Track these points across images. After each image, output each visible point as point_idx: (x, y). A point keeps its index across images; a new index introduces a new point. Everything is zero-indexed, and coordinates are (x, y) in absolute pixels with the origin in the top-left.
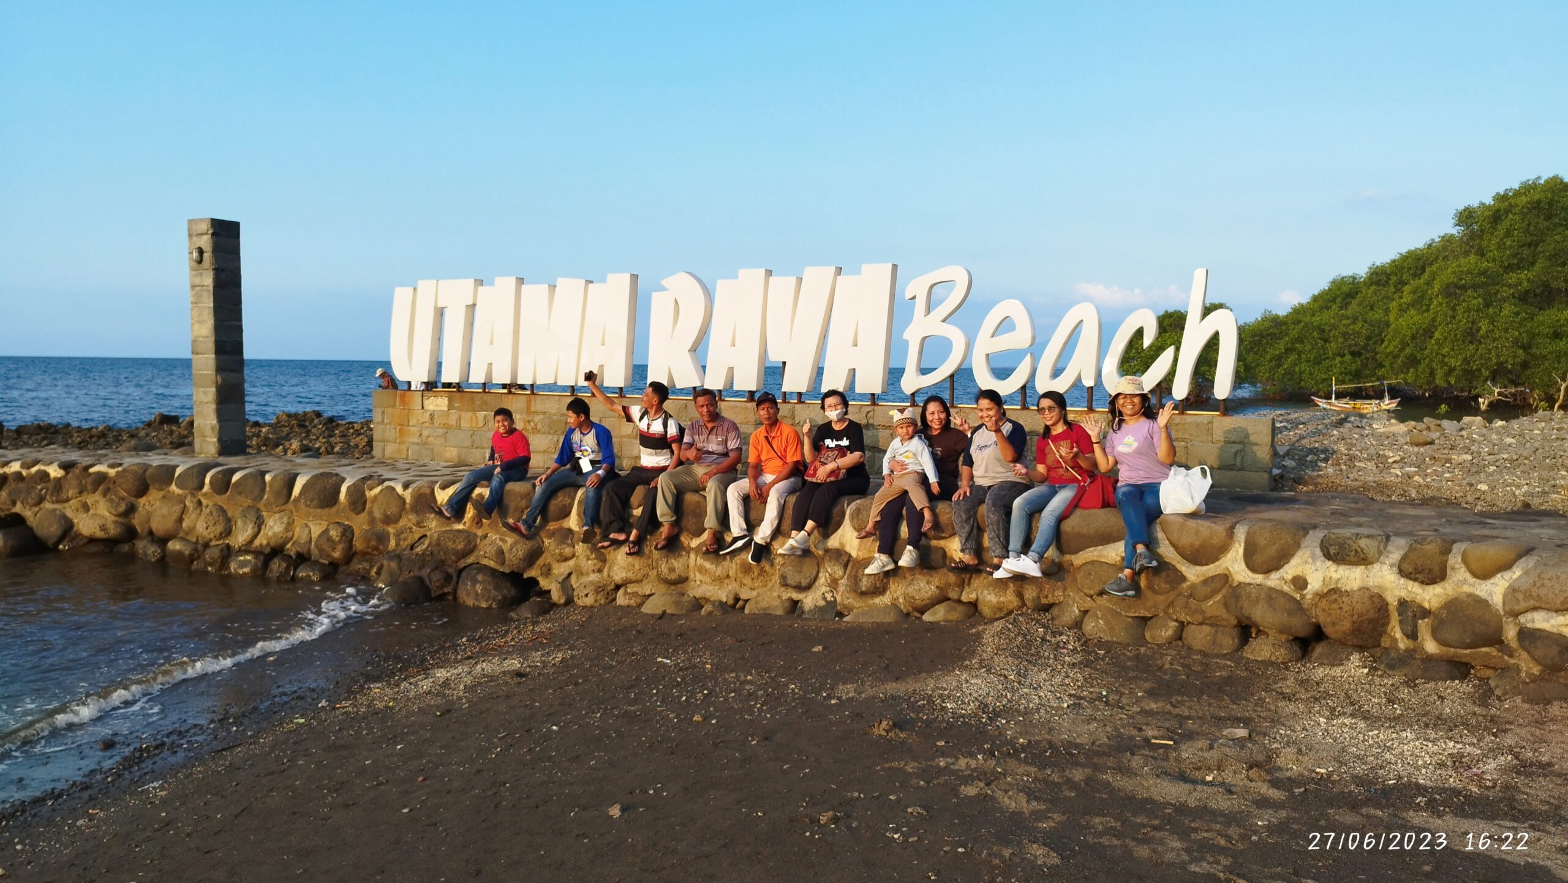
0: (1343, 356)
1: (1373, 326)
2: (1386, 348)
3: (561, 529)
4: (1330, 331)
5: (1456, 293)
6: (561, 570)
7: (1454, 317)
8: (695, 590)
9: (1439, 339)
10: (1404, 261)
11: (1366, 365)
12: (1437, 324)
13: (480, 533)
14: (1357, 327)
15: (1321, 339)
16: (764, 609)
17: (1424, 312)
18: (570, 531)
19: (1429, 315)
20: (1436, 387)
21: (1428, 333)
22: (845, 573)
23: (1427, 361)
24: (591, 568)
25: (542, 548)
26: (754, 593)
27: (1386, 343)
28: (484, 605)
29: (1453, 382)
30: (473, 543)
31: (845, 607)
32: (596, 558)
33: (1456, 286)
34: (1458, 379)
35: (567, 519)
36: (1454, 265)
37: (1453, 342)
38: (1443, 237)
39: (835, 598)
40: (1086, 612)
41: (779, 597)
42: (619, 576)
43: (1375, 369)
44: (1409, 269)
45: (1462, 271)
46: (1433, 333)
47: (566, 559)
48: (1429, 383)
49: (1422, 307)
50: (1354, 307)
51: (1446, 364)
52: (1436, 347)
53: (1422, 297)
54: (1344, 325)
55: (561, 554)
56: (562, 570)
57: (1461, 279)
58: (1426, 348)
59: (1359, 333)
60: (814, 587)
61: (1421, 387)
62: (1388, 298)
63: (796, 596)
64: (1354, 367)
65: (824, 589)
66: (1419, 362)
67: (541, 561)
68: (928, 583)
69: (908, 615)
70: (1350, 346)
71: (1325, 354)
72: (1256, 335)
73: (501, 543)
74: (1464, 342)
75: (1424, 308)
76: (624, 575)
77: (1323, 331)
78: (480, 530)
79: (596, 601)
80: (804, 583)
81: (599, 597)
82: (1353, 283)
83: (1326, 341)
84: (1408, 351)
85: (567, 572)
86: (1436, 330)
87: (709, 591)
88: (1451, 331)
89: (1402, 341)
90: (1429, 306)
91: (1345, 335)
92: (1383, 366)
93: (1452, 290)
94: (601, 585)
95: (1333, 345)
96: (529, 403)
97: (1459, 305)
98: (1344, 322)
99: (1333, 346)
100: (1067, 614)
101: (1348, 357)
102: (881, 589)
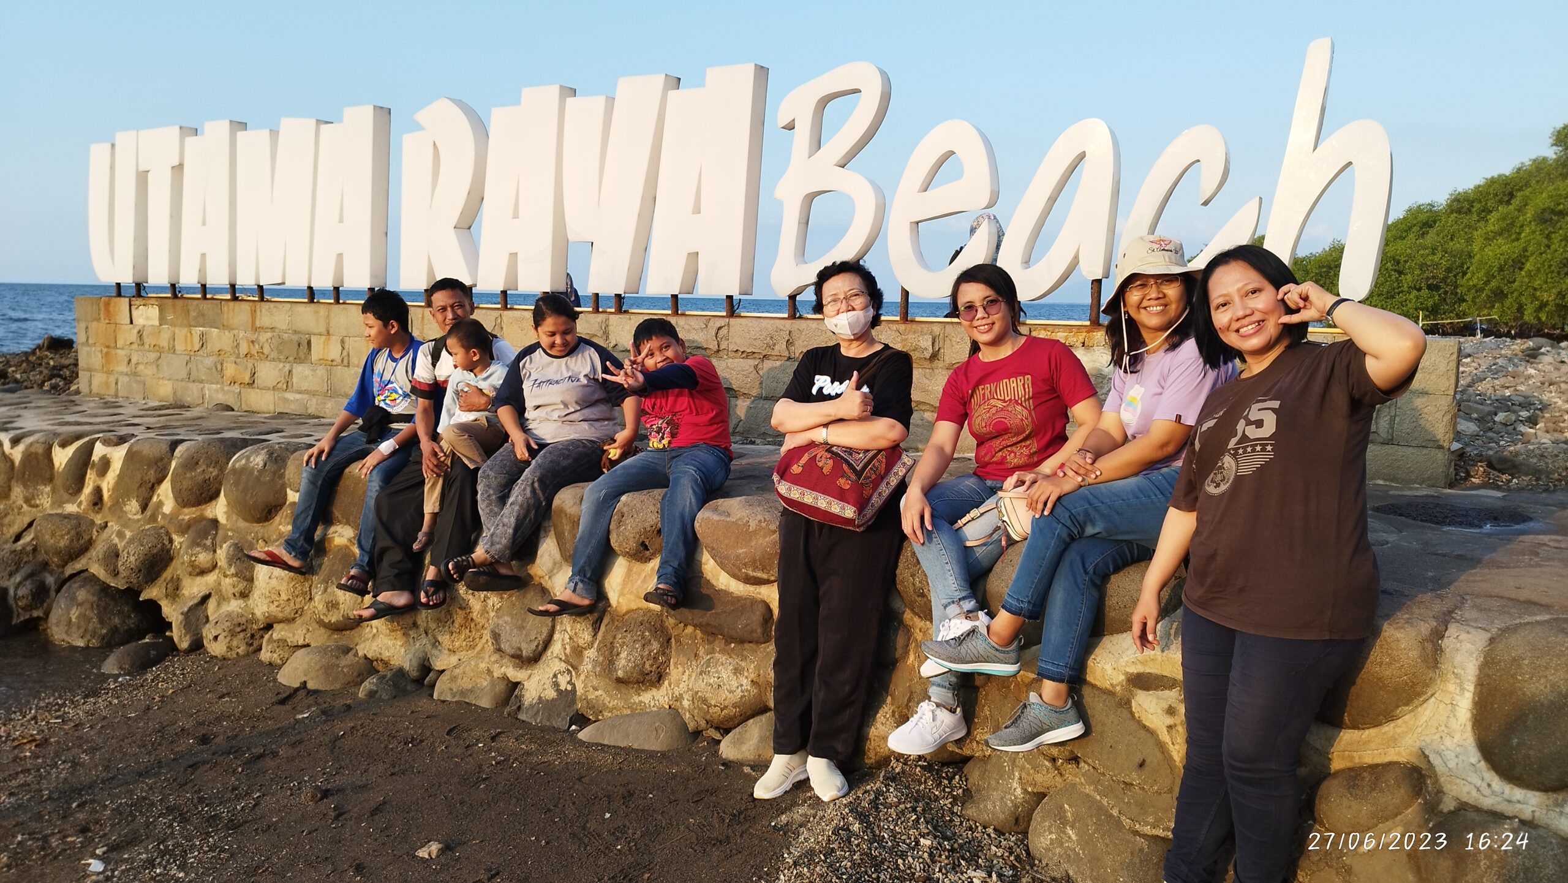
0: (1419, 290)
1: (1455, 256)
2: (1468, 280)
3: (202, 518)
4: (1406, 262)
5: (1551, 218)
6: (193, 588)
7: (1549, 247)
8: (368, 644)
9: (1530, 271)
10: (1490, 186)
11: (1445, 299)
12: (1528, 254)
13: (98, 520)
14: (1436, 258)
15: (1395, 271)
16: (463, 693)
17: (1513, 241)
18: (215, 522)
19: (1521, 244)
20: (1525, 323)
21: (1518, 264)
22: (595, 636)
23: (1516, 294)
24: (232, 591)
25: (168, 551)
26: (454, 660)
27: (1469, 275)
28: (81, 643)
29: (1544, 319)
30: (86, 537)
31: (590, 705)
32: (236, 575)
33: (1553, 211)
34: (1550, 315)
35: (214, 503)
36: (1550, 188)
37: (1547, 274)
38: (1534, 160)
39: (574, 685)
40: (1040, 796)
41: (489, 671)
42: (260, 606)
43: (1455, 304)
44: (1496, 195)
45: (1560, 195)
46: (1523, 264)
47: (203, 572)
48: (1515, 319)
49: (1510, 236)
50: (1431, 238)
51: (1537, 299)
52: (1527, 280)
53: (1512, 224)
54: (1422, 256)
55: (192, 564)
56: (195, 590)
57: (1559, 204)
58: (1514, 282)
59: (1437, 264)
60: (544, 658)
61: (1506, 324)
62: (1470, 227)
63: (515, 674)
64: (1430, 303)
65: (558, 666)
66: (1506, 296)
67: (167, 574)
68: (737, 671)
69: (697, 734)
70: (1428, 279)
71: (1399, 287)
72: (1323, 267)
73: (116, 540)
74: (1559, 273)
75: (1514, 237)
76: (265, 609)
77: (1398, 263)
78: (99, 516)
79: (230, 648)
80: (527, 650)
81: (235, 643)
82: (1431, 211)
83: (1400, 273)
84: (1494, 284)
85: (201, 594)
86: (1527, 260)
87: (388, 649)
88: (1544, 262)
89: (1487, 273)
90: (1519, 234)
91: (1422, 267)
92: (1464, 300)
93: (1547, 216)
94: (243, 620)
95: (1409, 277)
96: (253, 313)
97: (1554, 232)
98: (1422, 252)
99: (1408, 280)
100: (995, 795)
101: (1425, 292)
102: (654, 677)
